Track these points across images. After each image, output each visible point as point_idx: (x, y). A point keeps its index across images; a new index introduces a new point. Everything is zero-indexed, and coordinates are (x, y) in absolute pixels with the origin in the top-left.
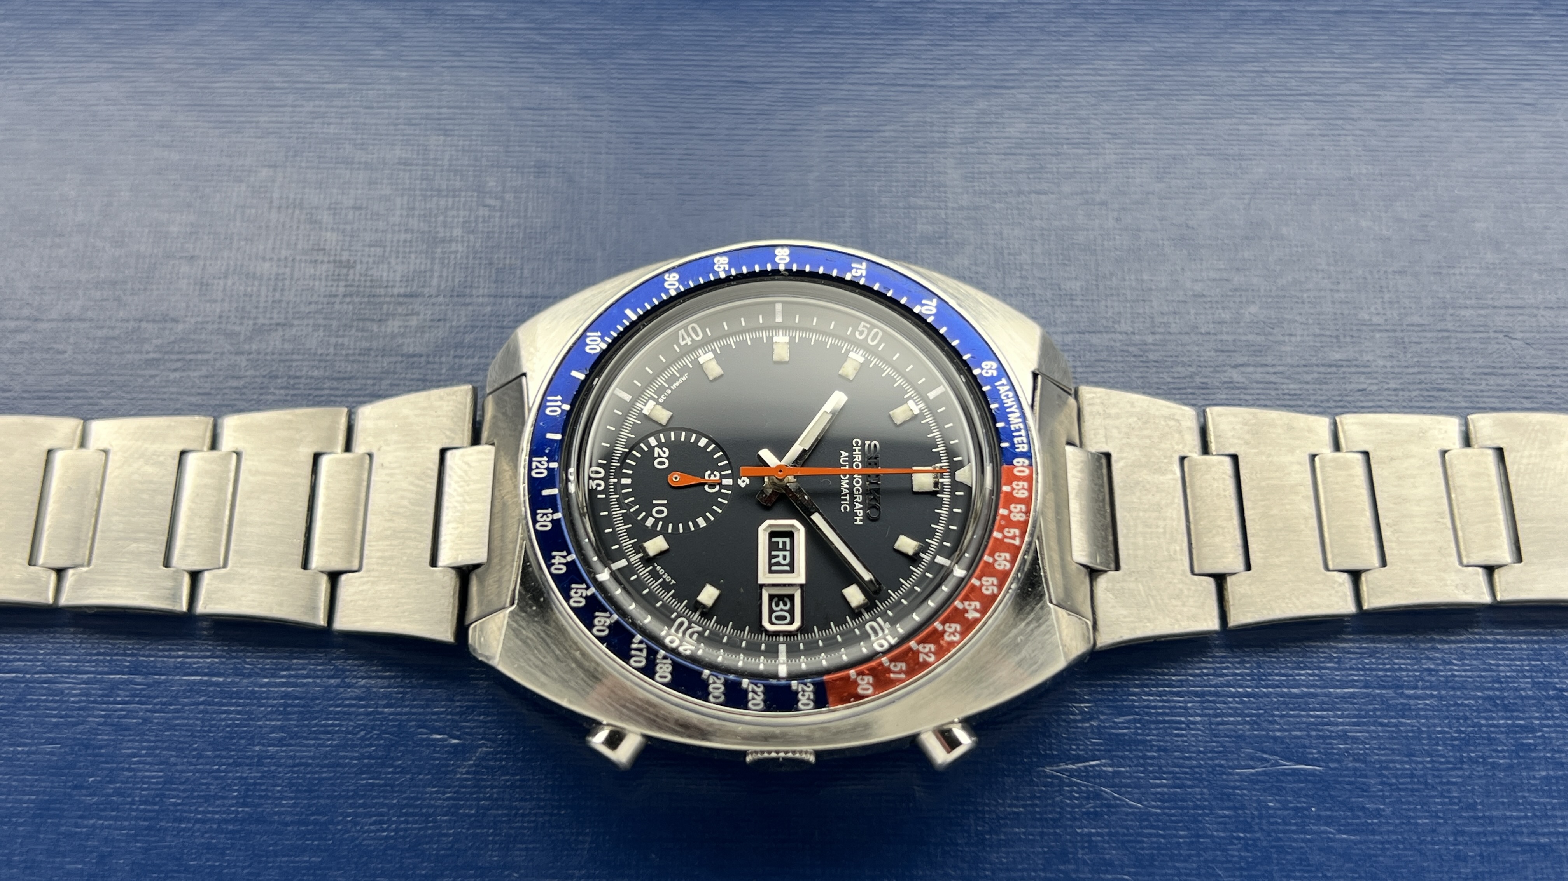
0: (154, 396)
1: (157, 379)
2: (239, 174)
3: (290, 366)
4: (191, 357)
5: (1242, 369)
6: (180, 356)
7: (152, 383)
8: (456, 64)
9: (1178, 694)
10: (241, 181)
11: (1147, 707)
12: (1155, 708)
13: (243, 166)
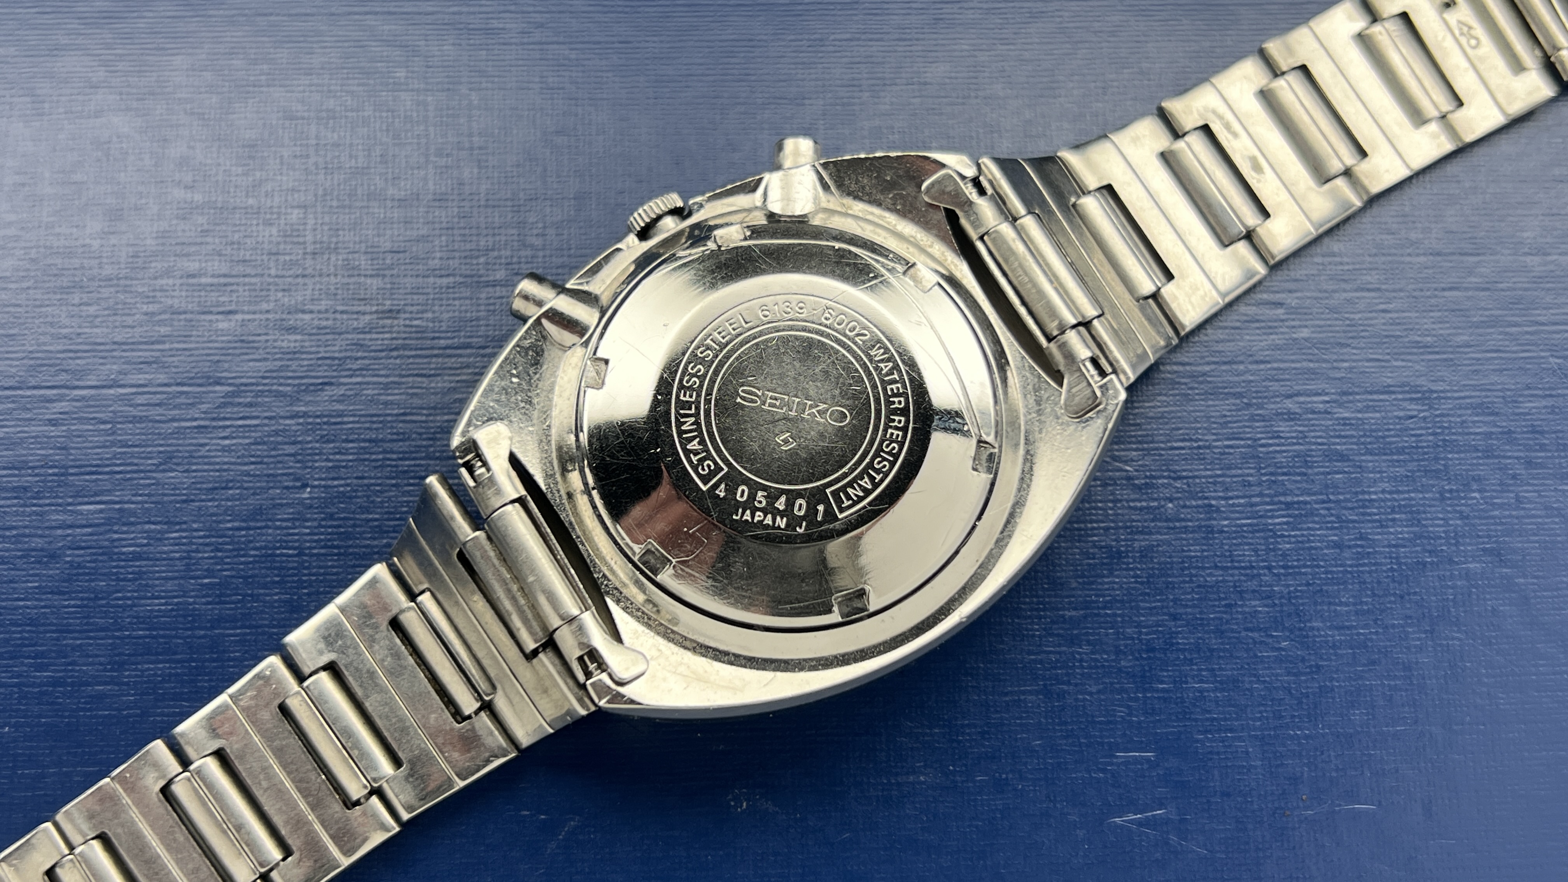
0: (206, 467)
1: (207, 448)
2: (268, 216)
3: (342, 430)
4: (240, 422)
5: (1296, 399)
6: (228, 423)
7: (203, 451)
8: (484, 85)
9: (1240, 739)
10: (271, 224)
11: (1211, 753)
12: (1218, 753)
13: (271, 207)
